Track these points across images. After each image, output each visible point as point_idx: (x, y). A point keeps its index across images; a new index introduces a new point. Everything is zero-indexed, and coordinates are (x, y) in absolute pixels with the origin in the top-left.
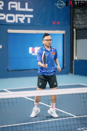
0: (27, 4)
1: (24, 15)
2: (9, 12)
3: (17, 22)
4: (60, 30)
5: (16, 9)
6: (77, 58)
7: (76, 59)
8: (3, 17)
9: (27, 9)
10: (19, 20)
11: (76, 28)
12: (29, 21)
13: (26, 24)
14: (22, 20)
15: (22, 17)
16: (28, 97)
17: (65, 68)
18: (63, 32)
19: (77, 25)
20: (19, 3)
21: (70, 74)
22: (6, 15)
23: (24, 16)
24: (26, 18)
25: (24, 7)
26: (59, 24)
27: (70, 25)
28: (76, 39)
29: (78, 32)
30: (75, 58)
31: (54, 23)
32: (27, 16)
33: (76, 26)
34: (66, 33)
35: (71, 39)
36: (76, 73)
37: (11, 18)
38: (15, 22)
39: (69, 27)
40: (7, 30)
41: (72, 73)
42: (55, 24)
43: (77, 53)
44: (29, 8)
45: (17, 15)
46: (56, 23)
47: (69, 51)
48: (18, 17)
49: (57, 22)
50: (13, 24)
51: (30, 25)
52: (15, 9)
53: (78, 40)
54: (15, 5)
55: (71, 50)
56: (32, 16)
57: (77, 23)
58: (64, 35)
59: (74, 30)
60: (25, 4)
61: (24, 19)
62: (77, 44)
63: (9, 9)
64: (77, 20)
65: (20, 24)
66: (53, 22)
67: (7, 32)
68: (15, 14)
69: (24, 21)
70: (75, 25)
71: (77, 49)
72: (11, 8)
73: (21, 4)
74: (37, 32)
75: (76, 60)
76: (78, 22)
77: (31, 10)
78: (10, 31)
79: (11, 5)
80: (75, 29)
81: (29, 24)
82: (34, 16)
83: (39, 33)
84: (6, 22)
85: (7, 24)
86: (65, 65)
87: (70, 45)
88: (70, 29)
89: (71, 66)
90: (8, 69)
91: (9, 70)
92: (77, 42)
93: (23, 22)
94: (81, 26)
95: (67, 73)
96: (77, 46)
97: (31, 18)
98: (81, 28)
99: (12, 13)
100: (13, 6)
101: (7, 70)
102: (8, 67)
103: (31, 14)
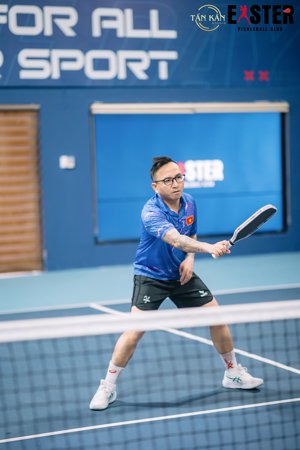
0: (154, 15)
1: (147, 50)
2: (96, 44)
3: (122, 75)
4: (272, 99)
5: (120, 34)
8: (74, 60)
9: (155, 32)
10: (129, 71)
12: (163, 73)
13: (154, 83)
14: (140, 71)
15: (139, 61)
16: (180, 329)
17: (290, 230)
18: (282, 106)
20: (129, 12)
22: (85, 53)
23: (146, 57)
24: (154, 64)
25: (146, 25)
26: (267, 79)
31: (249, 77)
32: (156, 55)
34: (291, 108)
37: (101, 65)
38: (116, 76)
40: (91, 103)
42: (252, 79)
44: (162, 27)
45: (124, 54)
46: (256, 76)
48: (128, 61)
49: (261, 73)
50: (110, 84)
51: (167, 87)
52: (114, 31)
54: (114, 18)
56: (173, 55)
58: (283, 115)
60: (148, 15)
61: (145, 65)
63: (96, 32)
65: (132, 83)
67: (90, 112)
68: (115, 51)
69: (146, 72)
72: (103, 30)
73: (134, 14)
74: (193, 109)
77: (171, 34)
78: (99, 108)
79: (103, 18)
81: (163, 81)
82: (179, 55)
83: (199, 111)
84: (85, 78)
85: (89, 84)
86: (289, 220)
90: (96, 239)
91: (101, 239)
93: (142, 76)
97: (170, 62)
99: (106, 48)
100: (107, 24)
101: (92, 241)
102: (97, 232)
103: (170, 49)
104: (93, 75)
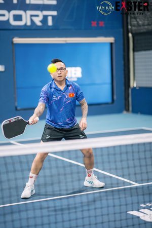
1: (42, 11)
2: (15, 7)
3: (29, 23)
4: (106, 36)
5: (28, 2)
6: (137, 84)
7: (135, 85)
8: (4, 15)
9: (45, 1)
10: (32, 21)
11: (134, 32)
12: (50, 23)
13: (45, 28)
14: (38, 21)
15: (37, 16)
17: (115, 102)
18: (111, 40)
19: (134, 26)
21: (125, 112)
22: (9, 12)
23: (41, 14)
24: (45, 17)
26: (104, 26)
27: (123, 27)
28: (134, 51)
29: (136, 38)
30: (133, 84)
31: (94, 24)
32: (46, 13)
33: (133, 28)
34: (115, 40)
35: (124, 51)
36: (135, 111)
37: (18, 18)
38: (26, 24)
39: (121, 30)
40: (13, 38)
41: (128, 110)
42: (96, 25)
43: (136, 75)
45: (29, 13)
46: (98, 24)
47: (122, 72)
48: (32, 16)
49: (100, 22)
50: (23, 28)
51: (52, 29)
53: (136, 53)
55: (125, 70)
56: (55, 13)
57: (135, 23)
58: (111, 44)
59: (130, 35)
61: (41, 18)
62: (136, 60)
63: (15, 1)
64: (135, 18)
65: (34, 28)
66: (93, 22)
67: (12, 42)
68: (25, 11)
69: (41, 21)
70: (131, 26)
71: (136, 68)
74: (65, 41)
75: (134, 88)
76: (137, 21)
77: (54, 2)
78: (17, 40)
80: (132, 33)
81: (50, 26)
82: (58, 13)
83: (68, 42)
84: (10, 24)
85: (11, 28)
86: (115, 97)
87: (122, 62)
88: (122, 33)
89: (127, 99)
90: (16, 108)
91: (19, 108)
92: (136, 57)
93: (39, 24)
94: (142, 27)
95: (119, 111)
96: (136, 64)
97: (53, 17)
98: (142, 31)
99: (20, 9)
101: (14, 108)
102: (16, 104)
103: (53, 10)
104: (14, 23)
